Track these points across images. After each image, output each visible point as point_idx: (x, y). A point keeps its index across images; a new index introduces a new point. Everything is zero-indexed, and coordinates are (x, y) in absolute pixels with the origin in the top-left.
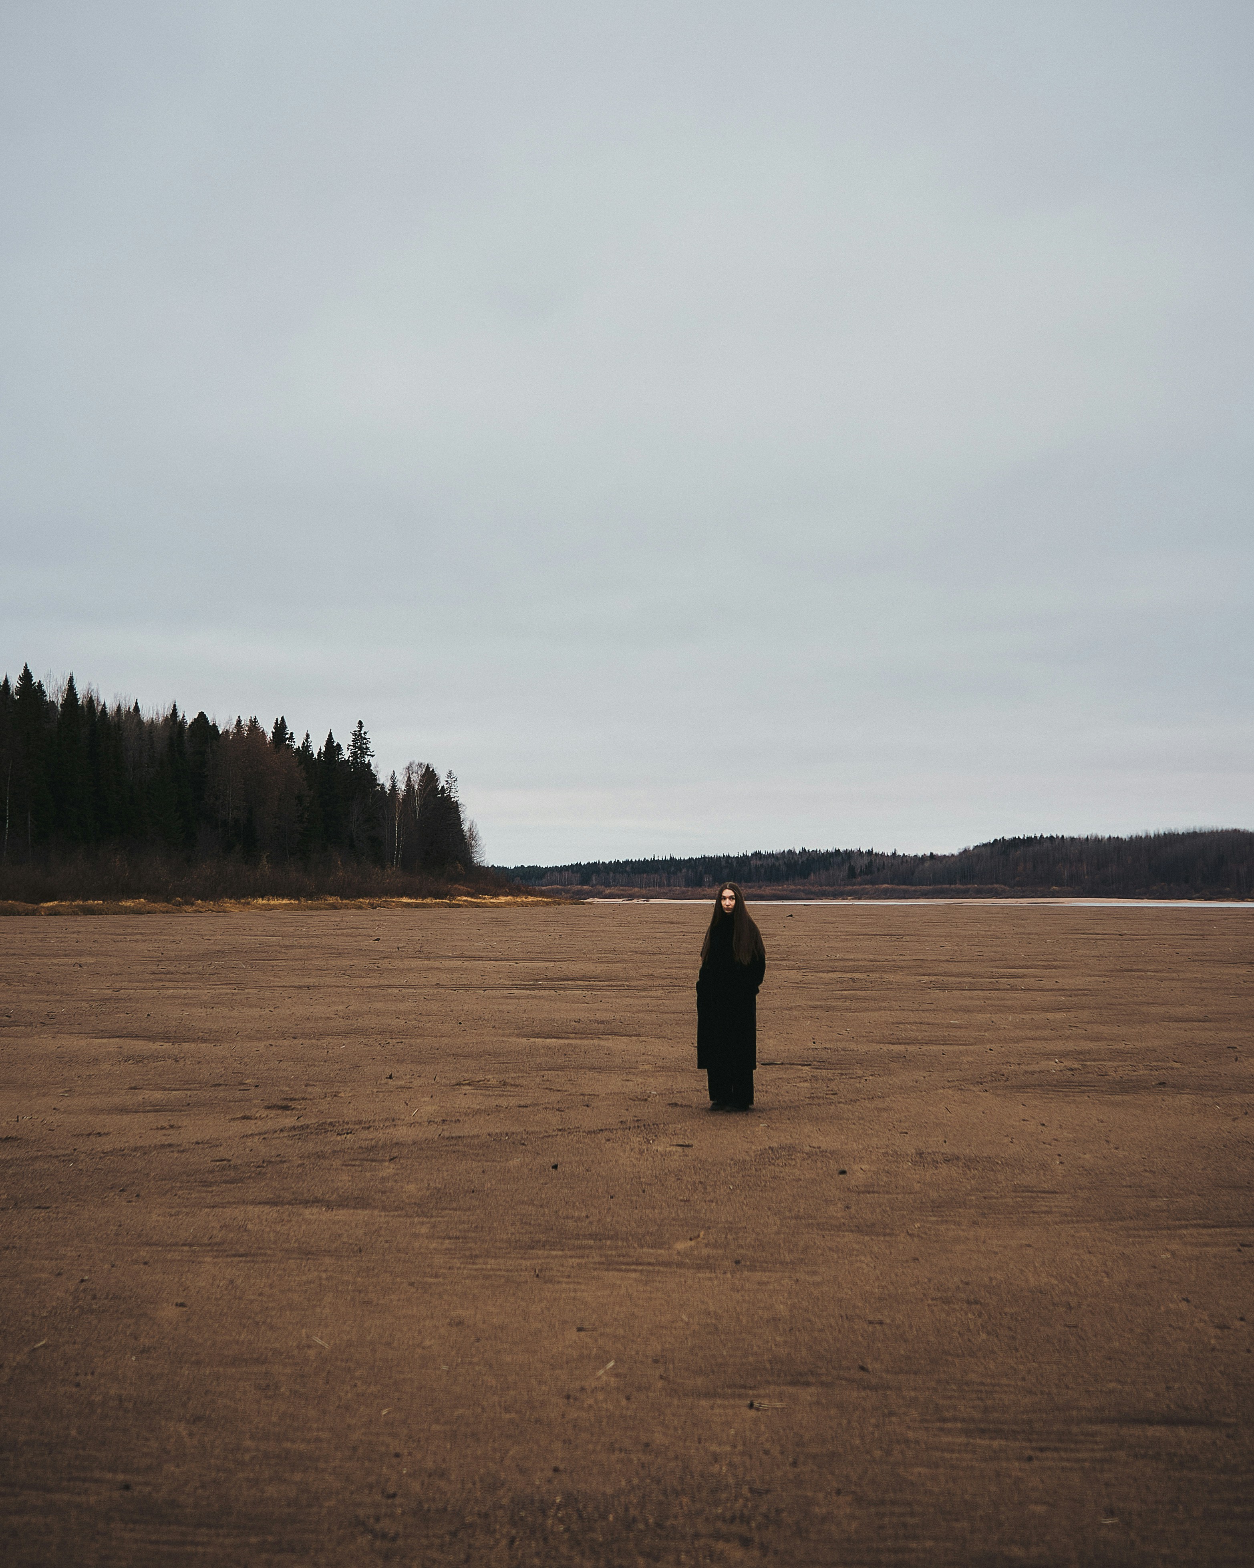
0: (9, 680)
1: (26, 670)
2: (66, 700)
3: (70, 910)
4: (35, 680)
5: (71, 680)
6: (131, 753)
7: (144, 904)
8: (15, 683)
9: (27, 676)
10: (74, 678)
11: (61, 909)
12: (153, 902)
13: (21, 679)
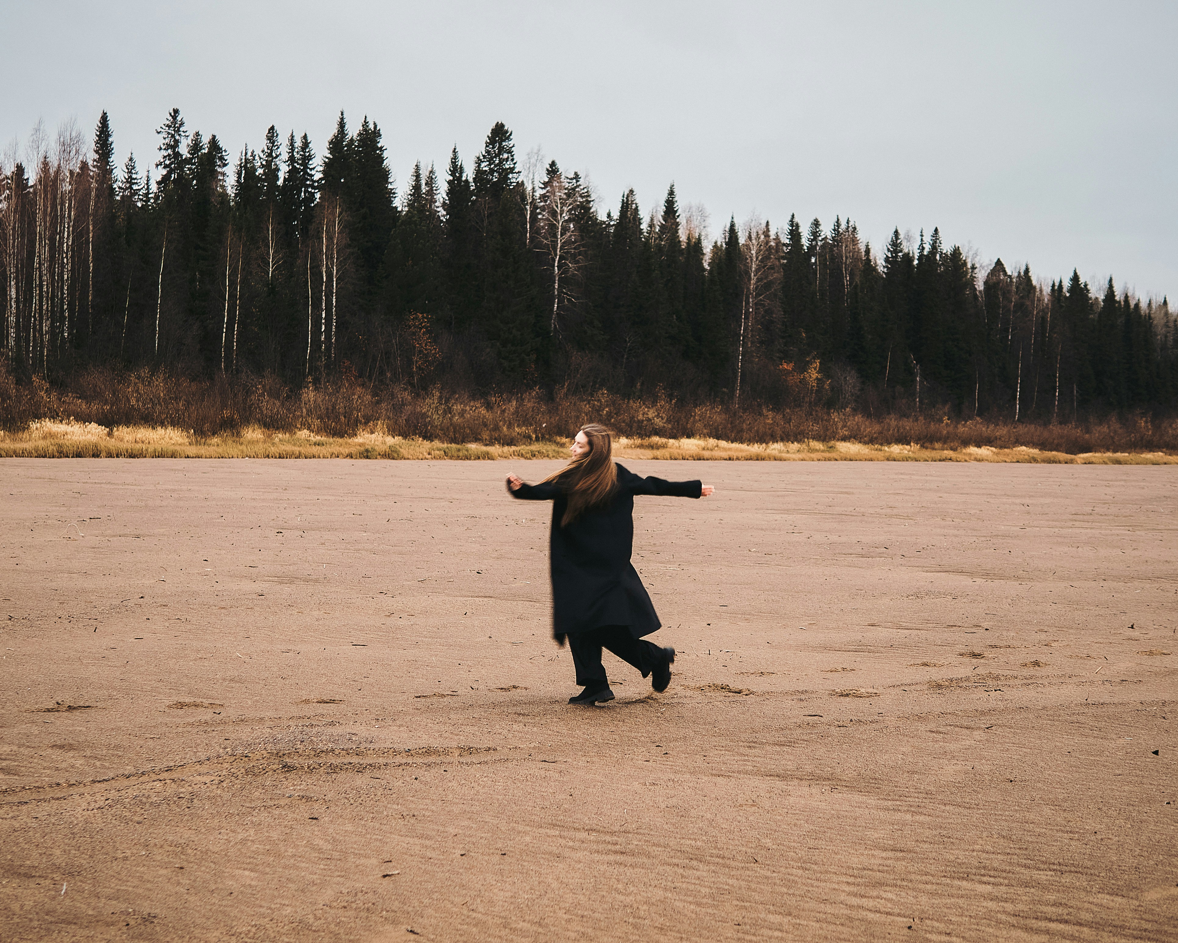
0: (1063, 281)
1: (1075, 273)
2: (1106, 296)
3: (1101, 460)
4: (1082, 280)
5: (1111, 280)
6: (1159, 337)
7: (1162, 457)
8: (1067, 284)
9: (1075, 278)
10: (1113, 278)
11: (1094, 460)
12: (1170, 455)
13: (1071, 280)
